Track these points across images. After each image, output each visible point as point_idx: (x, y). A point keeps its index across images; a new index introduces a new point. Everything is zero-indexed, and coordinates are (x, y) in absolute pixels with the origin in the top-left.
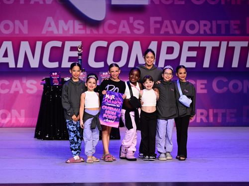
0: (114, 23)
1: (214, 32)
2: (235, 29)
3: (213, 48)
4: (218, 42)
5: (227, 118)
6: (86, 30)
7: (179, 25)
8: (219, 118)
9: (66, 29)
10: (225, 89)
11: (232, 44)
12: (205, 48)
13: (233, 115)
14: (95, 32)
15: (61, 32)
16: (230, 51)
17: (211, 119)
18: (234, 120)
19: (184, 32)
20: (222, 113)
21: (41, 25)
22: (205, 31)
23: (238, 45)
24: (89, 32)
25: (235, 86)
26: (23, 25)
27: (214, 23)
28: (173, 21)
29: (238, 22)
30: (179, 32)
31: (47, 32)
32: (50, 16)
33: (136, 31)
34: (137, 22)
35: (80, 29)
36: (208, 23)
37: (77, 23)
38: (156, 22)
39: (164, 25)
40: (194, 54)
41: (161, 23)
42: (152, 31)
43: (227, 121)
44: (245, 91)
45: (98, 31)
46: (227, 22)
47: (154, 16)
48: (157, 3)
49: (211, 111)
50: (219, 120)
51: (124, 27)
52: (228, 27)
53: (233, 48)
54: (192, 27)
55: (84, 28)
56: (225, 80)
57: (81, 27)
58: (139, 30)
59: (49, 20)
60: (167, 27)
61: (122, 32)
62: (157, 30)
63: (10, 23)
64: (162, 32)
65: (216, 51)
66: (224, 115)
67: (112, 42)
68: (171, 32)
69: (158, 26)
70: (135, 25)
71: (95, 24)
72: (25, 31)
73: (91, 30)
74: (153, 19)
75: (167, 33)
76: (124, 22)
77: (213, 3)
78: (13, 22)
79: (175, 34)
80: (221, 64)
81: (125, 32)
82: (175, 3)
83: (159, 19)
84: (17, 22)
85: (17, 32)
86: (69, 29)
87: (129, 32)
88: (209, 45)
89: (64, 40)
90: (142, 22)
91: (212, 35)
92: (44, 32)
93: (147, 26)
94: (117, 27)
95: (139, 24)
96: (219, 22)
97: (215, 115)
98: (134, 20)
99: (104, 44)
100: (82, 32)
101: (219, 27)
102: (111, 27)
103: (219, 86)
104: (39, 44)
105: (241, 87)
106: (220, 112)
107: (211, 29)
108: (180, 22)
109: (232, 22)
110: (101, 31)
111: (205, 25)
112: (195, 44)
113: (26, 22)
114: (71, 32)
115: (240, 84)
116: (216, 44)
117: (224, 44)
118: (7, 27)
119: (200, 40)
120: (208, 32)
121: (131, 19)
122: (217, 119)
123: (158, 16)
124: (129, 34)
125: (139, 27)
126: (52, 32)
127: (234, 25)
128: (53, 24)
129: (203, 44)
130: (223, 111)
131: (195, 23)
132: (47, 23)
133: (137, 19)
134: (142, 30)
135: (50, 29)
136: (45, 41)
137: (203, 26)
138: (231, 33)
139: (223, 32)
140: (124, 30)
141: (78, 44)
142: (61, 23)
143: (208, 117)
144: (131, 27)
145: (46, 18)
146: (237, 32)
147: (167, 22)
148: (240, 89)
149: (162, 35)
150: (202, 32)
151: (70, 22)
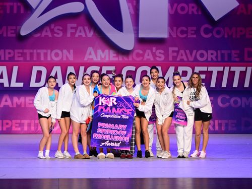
0: (141, 52)
1: (219, 59)
2: (235, 57)
3: (218, 72)
4: (223, 67)
5: (229, 127)
6: (118, 57)
7: (191, 54)
8: (222, 127)
9: (103, 57)
10: (228, 104)
11: (233, 69)
12: (212, 72)
13: (234, 125)
14: (126, 59)
15: (99, 59)
16: (231, 74)
17: (217, 128)
18: (234, 129)
19: (196, 59)
20: (226, 124)
21: (84, 53)
22: (212, 58)
23: (238, 70)
24: (120, 59)
25: (235, 102)
26: (69, 53)
27: (219, 52)
28: (187, 51)
29: (238, 52)
30: (191, 59)
31: (88, 59)
32: (91, 46)
33: (158, 59)
34: (158, 51)
35: (113, 57)
36: (214, 52)
37: (112, 52)
38: (173, 51)
39: (180, 54)
40: (203, 76)
41: (178, 52)
42: (170, 59)
43: (229, 130)
44: (243, 106)
45: (128, 58)
46: (229, 52)
47: (172, 46)
48: (174, 36)
49: (216, 122)
50: (223, 129)
51: (148, 55)
52: (230, 55)
53: (234, 72)
54: (202, 55)
55: (117, 56)
56: (228, 97)
57: (115, 55)
58: (160, 57)
59: (90, 49)
60: (182, 55)
61: (147, 59)
62: (175, 58)
63: (59, 52)
64: (178, 59)
65: (220, 74)
66: (227, 125)
67: (139, 67)
68: (185, 59)
69: (175, 54)
70: (157, 54)
71: (126, 53)
72: (71, 58)
73: (123, 58)
74: (171, 49)
75: (182, 60)
76: (148, 51)
77: (218, 37)
78: (62, 51)
79: (188, 60)
80: (224, 85)
81: (150, 59)
82: (189, 37)
83: (176, 49)
84: (65, 51)
85: (65, 59)
86: (105, 57)
87: (152, 59)
88: (215, 70)
89: (101, 65)
90: (162, 52)
91: (218, 61)
92: (86, 59)
93: (166, 55)
94: (143, 55)
95: (160, 53)
96: (223, 52)
97: (220, 125)
98: (156, 50)
99: (133, 68)
100: (116, 59)
101: (222, 55)
102: (138, 55)
103: (223, 102)
104: (82, 69)
105: (240, 103)
106: (224, 122)
107: (216, 57)
108: (193, 51)
109: (233, 52)
110: (130, 59)
111: (212, 54)
112: (204, 69)
113: (72, 51)
114: (107, 59)
115: (239, 100)
116: (221, 69)
117: (227, 69)
118: (57, 55)
119: (208, 66)
120: (215, 59)
121: (154, 49)
122: (221, 128)
123: (176, 46)
124: (152, 61)
125: (160, 55)
126: (92, 59)
127: (235, 54)
128: (93, 52)
129: (210, 69)
130: (226, 121)
131: (204, 52)
132: (88, 52)
133: (159, 49)
134: (163, 57)
135: (91, 57)
136: (87, 66)
137: (210, 55)
138: (232, 60)
139: (226, 59)
140: (148, 57)
141: (112, 68)
142: (100, 52)
143: (214, 126)
144: (154, 55)
145: (87, 48)
146: (237, 59)
147: (182, 52)
148: (239, 104)
149: (178, 61)
150: (209, 59)
151: (107, 51)
